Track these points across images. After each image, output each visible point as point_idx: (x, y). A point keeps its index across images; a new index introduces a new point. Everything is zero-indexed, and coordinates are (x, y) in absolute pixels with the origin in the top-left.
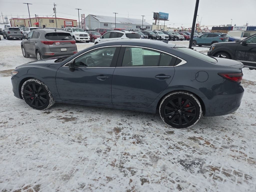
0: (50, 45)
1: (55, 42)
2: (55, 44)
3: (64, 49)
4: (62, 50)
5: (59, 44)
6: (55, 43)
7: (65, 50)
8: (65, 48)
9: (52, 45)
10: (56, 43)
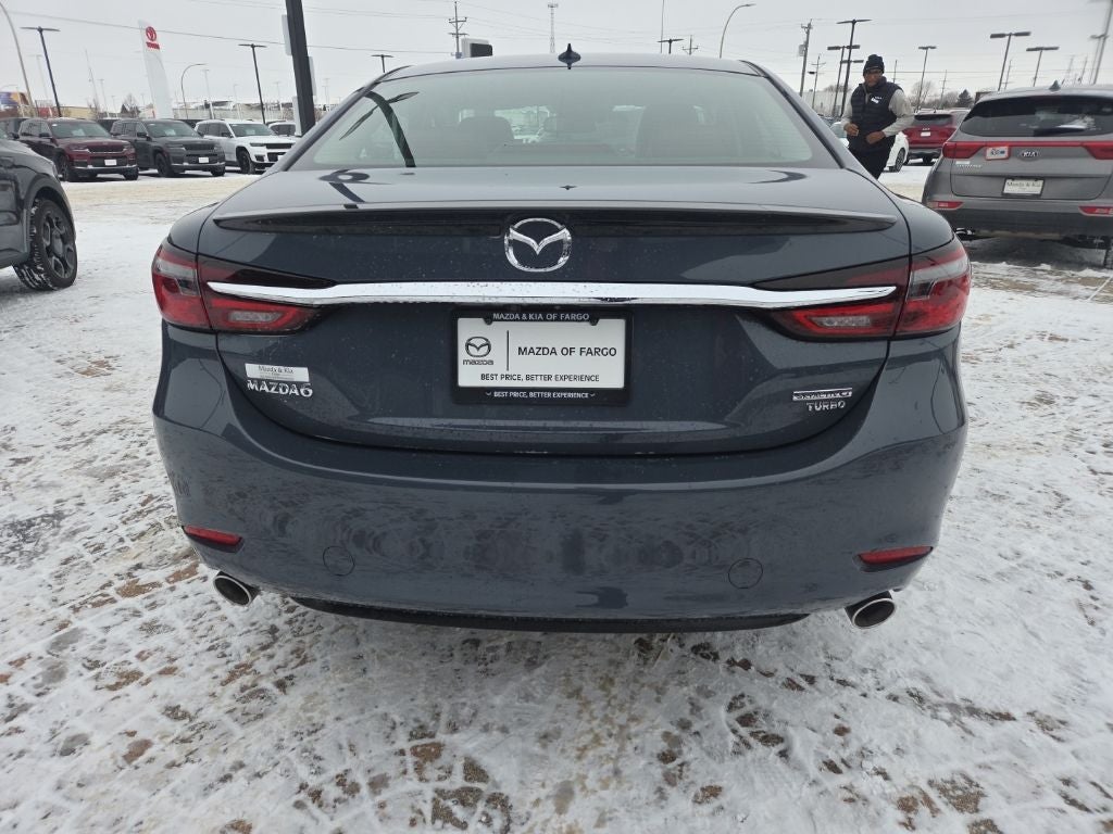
0: (958, 162)
1: (987, 145)
2: (984, 155)
3: (1025, 182)
4: (1012, 188)
5: (1004, 156)
6: (982, 150)
7: (1034, 188)
8: (1036, 178)
9: (967, 163)
10: (989, 150)
